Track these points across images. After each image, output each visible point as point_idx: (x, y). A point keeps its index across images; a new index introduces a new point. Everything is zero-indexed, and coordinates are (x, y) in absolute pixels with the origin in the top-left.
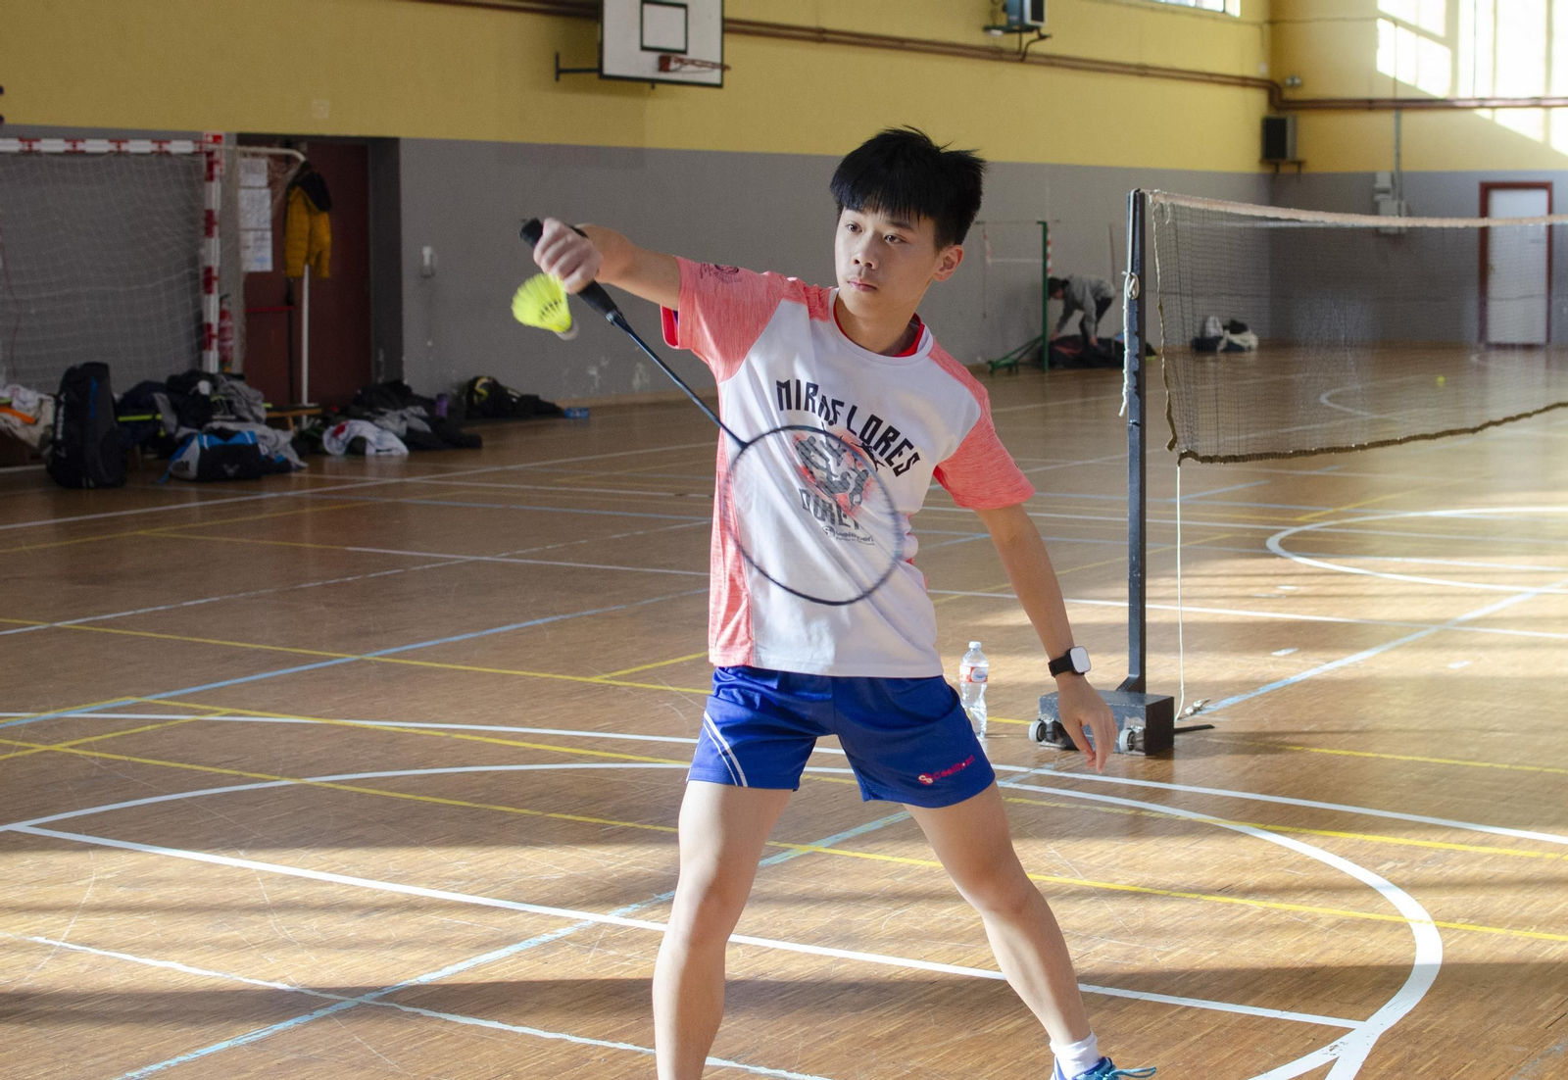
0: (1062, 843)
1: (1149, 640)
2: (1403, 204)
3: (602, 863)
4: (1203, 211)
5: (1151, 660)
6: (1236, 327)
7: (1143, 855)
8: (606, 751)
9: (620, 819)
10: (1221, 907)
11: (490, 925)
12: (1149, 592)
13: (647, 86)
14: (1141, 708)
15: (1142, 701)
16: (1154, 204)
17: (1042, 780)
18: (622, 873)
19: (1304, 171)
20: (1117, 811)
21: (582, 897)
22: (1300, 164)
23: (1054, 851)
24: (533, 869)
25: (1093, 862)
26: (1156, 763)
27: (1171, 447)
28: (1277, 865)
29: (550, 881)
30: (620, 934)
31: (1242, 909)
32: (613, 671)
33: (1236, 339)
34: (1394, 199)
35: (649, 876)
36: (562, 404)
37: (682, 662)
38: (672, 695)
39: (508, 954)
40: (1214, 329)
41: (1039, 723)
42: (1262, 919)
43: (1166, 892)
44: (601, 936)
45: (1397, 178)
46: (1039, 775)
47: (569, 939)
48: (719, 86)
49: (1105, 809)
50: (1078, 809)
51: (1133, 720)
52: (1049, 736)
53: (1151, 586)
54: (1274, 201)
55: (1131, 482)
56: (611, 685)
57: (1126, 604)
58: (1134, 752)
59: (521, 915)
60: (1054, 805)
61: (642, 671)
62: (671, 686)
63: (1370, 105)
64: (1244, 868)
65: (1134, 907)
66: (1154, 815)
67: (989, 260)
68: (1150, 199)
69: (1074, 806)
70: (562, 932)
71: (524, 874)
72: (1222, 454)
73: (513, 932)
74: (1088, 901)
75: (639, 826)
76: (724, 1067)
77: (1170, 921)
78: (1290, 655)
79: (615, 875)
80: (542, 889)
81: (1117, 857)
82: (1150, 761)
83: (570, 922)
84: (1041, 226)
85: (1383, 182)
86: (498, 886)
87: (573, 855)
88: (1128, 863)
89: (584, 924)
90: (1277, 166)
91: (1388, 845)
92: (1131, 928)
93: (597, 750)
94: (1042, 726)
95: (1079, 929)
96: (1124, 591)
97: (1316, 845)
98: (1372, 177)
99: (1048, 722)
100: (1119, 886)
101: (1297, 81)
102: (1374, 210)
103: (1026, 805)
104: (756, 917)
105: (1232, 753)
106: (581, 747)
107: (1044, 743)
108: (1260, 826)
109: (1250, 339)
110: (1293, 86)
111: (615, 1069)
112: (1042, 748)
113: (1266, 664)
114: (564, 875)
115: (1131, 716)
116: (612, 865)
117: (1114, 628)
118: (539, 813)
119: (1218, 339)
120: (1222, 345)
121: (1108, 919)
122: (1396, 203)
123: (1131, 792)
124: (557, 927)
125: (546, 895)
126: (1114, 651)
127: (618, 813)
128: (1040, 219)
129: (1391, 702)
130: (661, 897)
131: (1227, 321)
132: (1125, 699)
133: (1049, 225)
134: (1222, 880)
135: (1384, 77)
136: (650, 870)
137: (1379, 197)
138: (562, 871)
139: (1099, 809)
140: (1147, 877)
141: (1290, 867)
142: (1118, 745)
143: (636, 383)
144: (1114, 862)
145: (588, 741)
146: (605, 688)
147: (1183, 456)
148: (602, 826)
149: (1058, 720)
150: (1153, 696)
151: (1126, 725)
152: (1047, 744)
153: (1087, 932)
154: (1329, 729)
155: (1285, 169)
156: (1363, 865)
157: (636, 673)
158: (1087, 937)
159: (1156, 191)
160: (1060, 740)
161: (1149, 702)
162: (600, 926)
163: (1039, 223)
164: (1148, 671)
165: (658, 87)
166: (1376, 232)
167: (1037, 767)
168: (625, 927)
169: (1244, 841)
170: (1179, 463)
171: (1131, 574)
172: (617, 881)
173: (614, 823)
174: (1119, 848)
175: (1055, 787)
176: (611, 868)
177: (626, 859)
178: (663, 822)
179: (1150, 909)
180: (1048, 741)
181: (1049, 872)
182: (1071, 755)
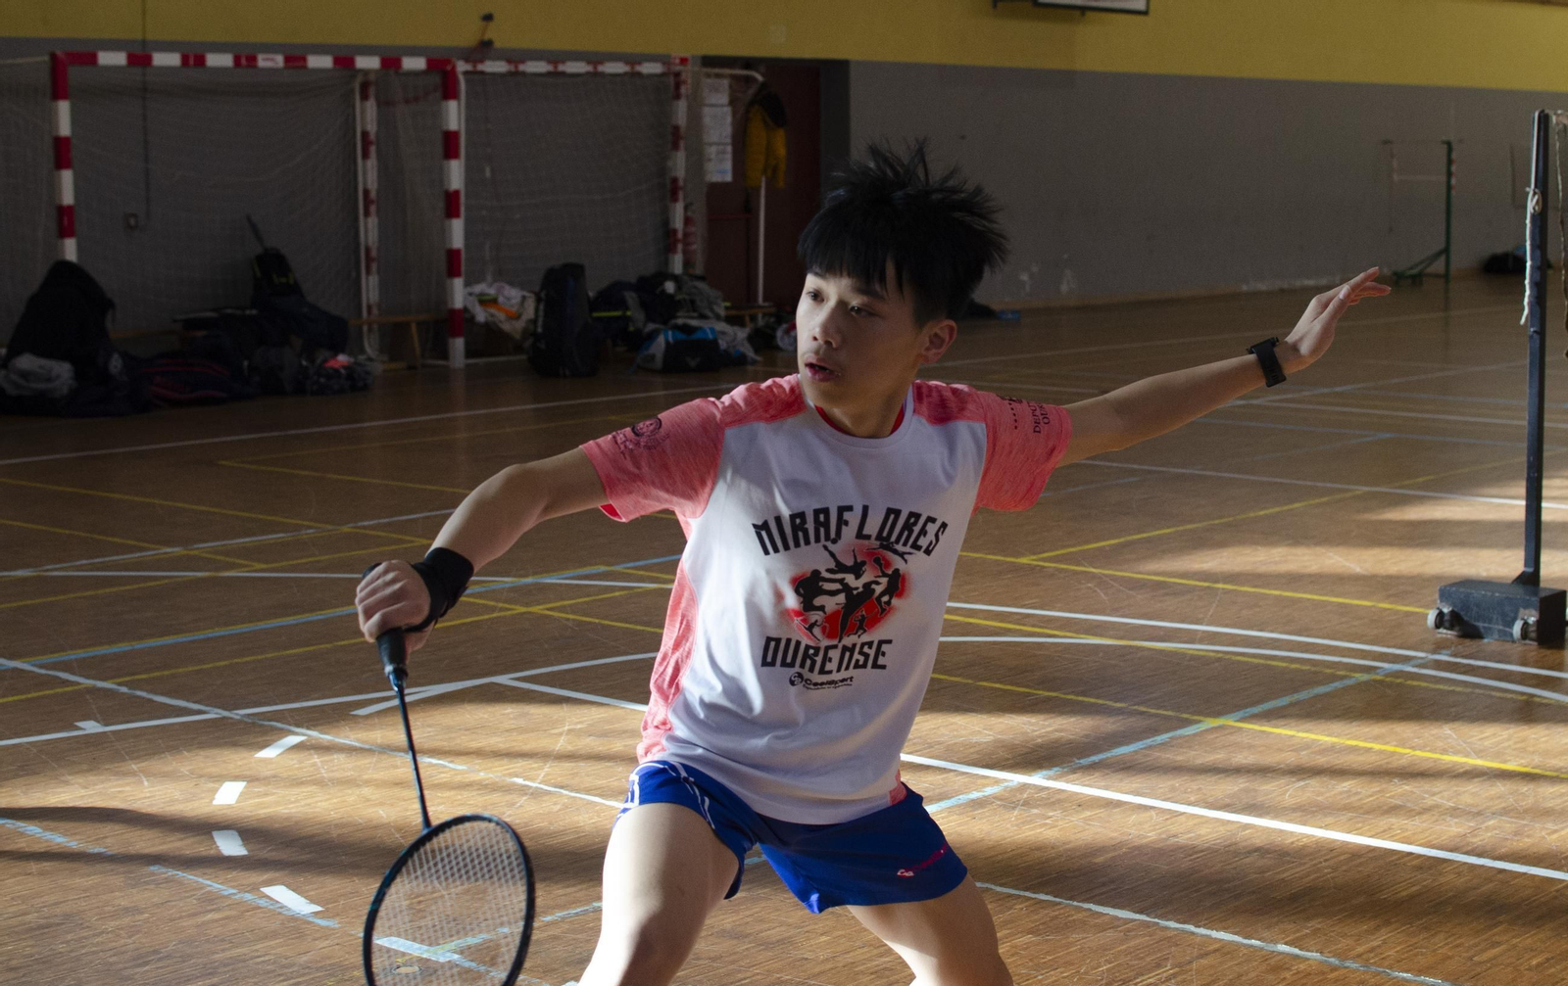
0: (1456, 725)
1: (1544, 536)
3: (1028, 729)
5: (1545, 557)
7: (1532, 739)
8: (1033, 626)
9: (1043, 689)
11: (924, 782)
12: (1545, 493)
13: (1077, 13)
14: (1535, 600)
15: (1535, 594)
16: (1557, 124)
17: (1439, 665)
18: (1045, 739)
20: (1510, 696)
21: (1008, 759)
23: (1449, 732)
24: (964, 732)
25: (1487, 743)
26: (1548, 652)
29: (980, 744)
30: (1043, 794)
32: (1040, 553)
35: (1070, 742)
36: (995, 307)
37: (1104, 546)
38: (1094, 576)
39: (939, 809)
41: (1438, 611)
43: (1555, 774)
44: (1025, 796)
46: (1436, 661)
47: (996, 797)
48: (1145, 13)
49: (1498, 694)
50: (1473, 693)
51: (1527, 612)
52: (1447, 624)
53: (1546, 486)
55: (1530, 386)
56: (1038, 566)
57: (1523, 503)
58: (1527, 642)
59: (952, 774)
60: (1449, 688)
61: (1068, 554)
62: (1094, 567)
65: (1525, 788)
66: (1544, 701)
67: (1396, 177)
68: (1554, 119)
69: (1469, 690)
70: (989, 791)
71: (955, 736)
73: (945, 789)
74: (1478, 780)
75: (1063, 696)
76: (1136, 920)
77: (1559, 801)
79: (1040, 740)
80: (972, 750)
81: (1509, 740)
82: (1542, 650)
83: (997, 781)
84: (1446, 146)
86: (932, 747)
87: (1001, 720)
88: (1519, 746)
89: (1010, 784)
92: (1522, 806)
93: (1024, 625)
94: (1441, 614)
95: (1472, 805)
96: (1521, 489)
99: (1446, 610)
100: (1510, 766)
103: (1426, 688)
104: (1170, 783)
106: (1010, 622)
107: (1441, 630)
111: (1036, 917)
112: (1440, 635)
114: (991, 738)
115: (1525, 608)
116: (1036, 731)
117: (1510, 525)
118: (970, 681)
121: (1499, 797)
123: (1523, 679)
124: (985, 786)
125: (976, 756)
126: (1509, 546)
127: (1044, 683)
128: (1444, 138)
130: (1081, 761)
132: (1519, 592)
133: (1455, 146)
136: (1072, 737)
138: (989, 735)
139: (1494, 693)
140: (1537, 760)
142: (1512, 635)
143: (1064, 288)
144: (1506, 744)
145: (1018, 617)
146: (1032, 568)
148: (1028, 695)
149: (1456, 610)
150: (1545, 589)
151: (1520, 615)
152: (1445, 631)
153: (1480, 808)
157: (1063, 555)
158: (1479, 814)
159: (1559, 112)
160: (1457, 628)
161: (1543, 594)
162: (1024, 787)
163: (1444, 142)
164: (1542, 566)
165: (1089, 14)
167: (1434, 652)
168: (1047, 788)
171: (1528, 474)
172: (1041, 746)
173: (1041, 692)
174: (1511, 731)
175: (1451, 671)
176: (1036, 733)
177: (1049, 726)
178: (1084, 694)
179: (1539, 790)
180: (1446, 628)
181: (1444, 751)
182: (1468, 642)
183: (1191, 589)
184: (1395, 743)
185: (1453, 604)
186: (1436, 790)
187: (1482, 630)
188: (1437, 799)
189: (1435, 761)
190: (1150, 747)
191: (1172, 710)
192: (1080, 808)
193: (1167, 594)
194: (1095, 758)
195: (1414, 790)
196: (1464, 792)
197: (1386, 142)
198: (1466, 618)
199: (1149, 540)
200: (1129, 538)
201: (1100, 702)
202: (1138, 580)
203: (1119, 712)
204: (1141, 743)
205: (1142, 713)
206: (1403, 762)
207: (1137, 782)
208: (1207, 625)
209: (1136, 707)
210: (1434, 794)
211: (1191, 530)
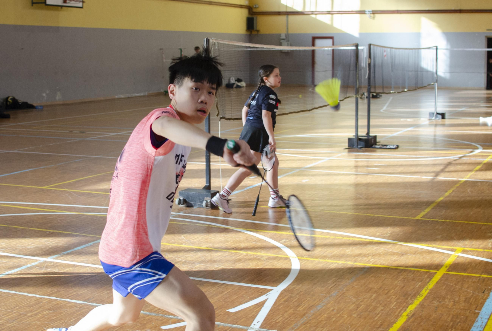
0: (185, 235)
1: (212, 174)
2: (289, 43)
3: (46, 243)
4: (227, 44)
5: (212, 180)
6: (239, 80)
7: (210, 238)
8: (48, 209)
9: (51, 230)
10: (233, 254)
11: (12, 262)
12: (211, 160)
13: (60, 8)
14: (210, 194)
15: (210, 192)
16: (212, 42)
17: (180, 216)
18: (52, 246)
19: (259, 33)
20: (202, 225)
21: (40, 253)
22: (258, 31)
23: (183, 238)
24: (25, 245)
25: (195, 241)
26: (214, 211)
27: (217, 115)
28: (250, 241)
29: (30, 248)
30: (52, 264)
31: (240, 254)
32: (50, 185)
33: (239, 84)
34: (286, 42)
35: (61, 246)
36: (35, 105)
37: (71, 182)
38: (67, 192)
39: (17, 271)
40: (233, 81)
41: (179, 199)
42: (246, 257)
43: (217, 249)
44: (46, 265)
45: (287, 35)
46: (179, 215)
47: (36, 266)
48: (82, 8)
49: (198, 225)
50: (190, 225)
51: (207, 198)
52: (182, 203)
53: (212, 158)
54: (250, 42)
55: (206, 126)
56: (49, 189)
57: (205, 163)
58: (208, 208)
59: (21, 259)
60: (183, 224)
61: (59, 185)
62: (68, 189)
63: (279, 13)
64: (241, 242)
65: (207, 254)
66: (213, 226)
67: (164, 60)
69: (189, 224)
70: (34, 264)
71: (23, 247)
72: (233, 118)
73: (19, 264)
74: (193, 252)
75: (58, 232)
76: (83, 304)
77: (218, 258)
78: (255, 178)
79: (50, 246)
80: (28, 251)
81: (202, 239)
82: (213, 210)
83: (36, 261)
84: (180, 50)
85: (283, 36)
86: (14, 250)
87: (37, 240)
88: (206, 241)
89: (41, 261)
90: (251, 32)
91: (284, 235)
92: (206, 260)
93: (45, 209)
94: (180, 200)
95: (191, 261)
96: (204, 160)
97: (262, 235)
98: (279, 35)
99: (182, 199)
100: (203, 247)
101: (257, 6)
102: (280, 44)
103: (175, 224)
104: (93, 258)
105: (237, 208)
106: (40, 208)
107: (180, 205)
108: (245, 229)
109: (243, 84)
110: (256, 8)
111: (50, 305)
112: (180, 207)
113: (248, 181)
114: (35, 246)
115: (206, 197)
116: (49, 243)
117: (202, 170)
118: (27, 228)
119: (234, 84)
120: (235, 86)
121: (199, 258)
122: (287, 43)
123: (207, 220)
124: (32, 262)
125: (29, 253)
126: (201, 177)
127: (52, 228)
128: (180, 48)
129: (285, 192)
130: (64, 253)
131: (236, 79)
132: (205, 192)
133: (183, 50)
134: (234, 246)
135: (283, 5)
136: (61, 245)
137: (282, 41)
138: (34, 245)
139: (197, 225)
140: (211, 245)
141: (254, 241)
142: (202, 205)
143: (57, 98)
144: (201, 241)
145: (43, 206)
146: (47, 190)
147: (221, 118)
148: (47, 232)
149: (185, 198)
150: (213, 191)
151: (205, 199)
152: (181, 205)
153: (193, 262)
154: (266, 200)
155: (254, 33)
156: (276, 240)
157: (57, 185)
158: (193, 263)
159: (213, 38)
160: (185, 204)
161: (212, 192)
162: (46, 262)
163: (180, 49)
164: (211, 183)
165: (64, 8)
166: (281, 52)
167: (178, 212)
168: (53, 262)
169: (240, 234)
170: (220, 120)
171: (206, 154)
172: (51, 248)
173: (50, 231)
174: (203, 236)
175: (183, 218)
176: (49, 244)
177: (53, 241)
178: (64, 230)
179: (212, 255)
180: (182, 204)
181: (182, 244)
182: (189, 208)
183: (100, 195)
184: (166, 242)
185: (184, 197)
186: (179, 256)
187: (193, 205)
188: (180, 259)
189: (179, 247)
190: (87, 247)
191: (94, 234)
192: (64, 268)
193: (92, 197)
194: (69, 251)
195: (173, 257)
196: (188, 257)
197: (161, 49)
198: (188, 201)
199: (85, 179)
200: (79, 179)
201: (70, 233)
202: (82, 193)
203: (77, 236)
204: (84, 246)
205: (84, 236)
206: (169, 248)
207: (83, 258)
208: (105, 206)
209: (82, 234)
210: (179, 258)
211: (99, 176)
